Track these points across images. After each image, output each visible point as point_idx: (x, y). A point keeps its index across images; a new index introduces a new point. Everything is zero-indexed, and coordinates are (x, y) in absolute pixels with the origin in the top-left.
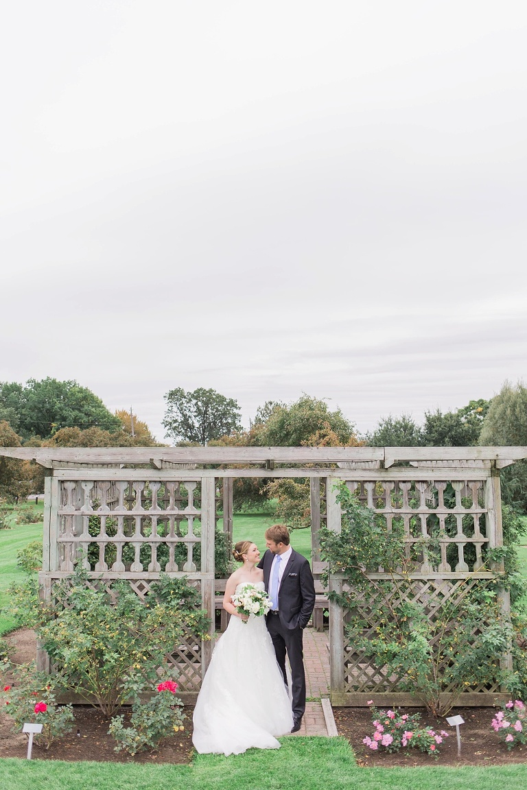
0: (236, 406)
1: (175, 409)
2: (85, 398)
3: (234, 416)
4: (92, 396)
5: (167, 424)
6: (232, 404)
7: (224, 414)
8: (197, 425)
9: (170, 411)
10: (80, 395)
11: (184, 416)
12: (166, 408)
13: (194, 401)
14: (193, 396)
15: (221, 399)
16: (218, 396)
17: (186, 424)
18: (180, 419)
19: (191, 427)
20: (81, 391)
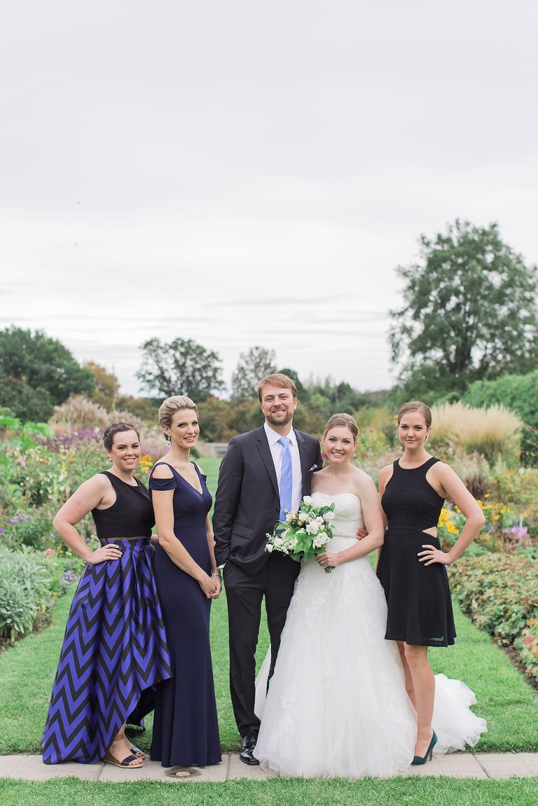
0: (216, 358)
1: (151, 361)
2: (56, 350)
3: (216, 370)
4: (63, 348)
5: (141, 376)
6: (213, 356)
7: (205, 367)
8: (174, 378)
9: (146, 364)
10: (51, 347)
11: (161, 368)
12: (141, 361)
13: (172, 352)
14: (171, 347)
15: (200, 351)
16: (198, 347)
17: (162, 377)
18: (156, 372)
19: (169, 381)
20: (50, 342)
